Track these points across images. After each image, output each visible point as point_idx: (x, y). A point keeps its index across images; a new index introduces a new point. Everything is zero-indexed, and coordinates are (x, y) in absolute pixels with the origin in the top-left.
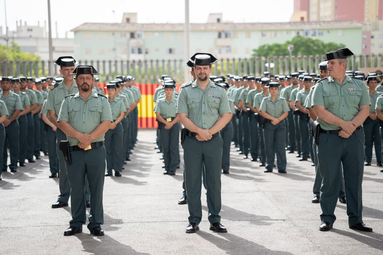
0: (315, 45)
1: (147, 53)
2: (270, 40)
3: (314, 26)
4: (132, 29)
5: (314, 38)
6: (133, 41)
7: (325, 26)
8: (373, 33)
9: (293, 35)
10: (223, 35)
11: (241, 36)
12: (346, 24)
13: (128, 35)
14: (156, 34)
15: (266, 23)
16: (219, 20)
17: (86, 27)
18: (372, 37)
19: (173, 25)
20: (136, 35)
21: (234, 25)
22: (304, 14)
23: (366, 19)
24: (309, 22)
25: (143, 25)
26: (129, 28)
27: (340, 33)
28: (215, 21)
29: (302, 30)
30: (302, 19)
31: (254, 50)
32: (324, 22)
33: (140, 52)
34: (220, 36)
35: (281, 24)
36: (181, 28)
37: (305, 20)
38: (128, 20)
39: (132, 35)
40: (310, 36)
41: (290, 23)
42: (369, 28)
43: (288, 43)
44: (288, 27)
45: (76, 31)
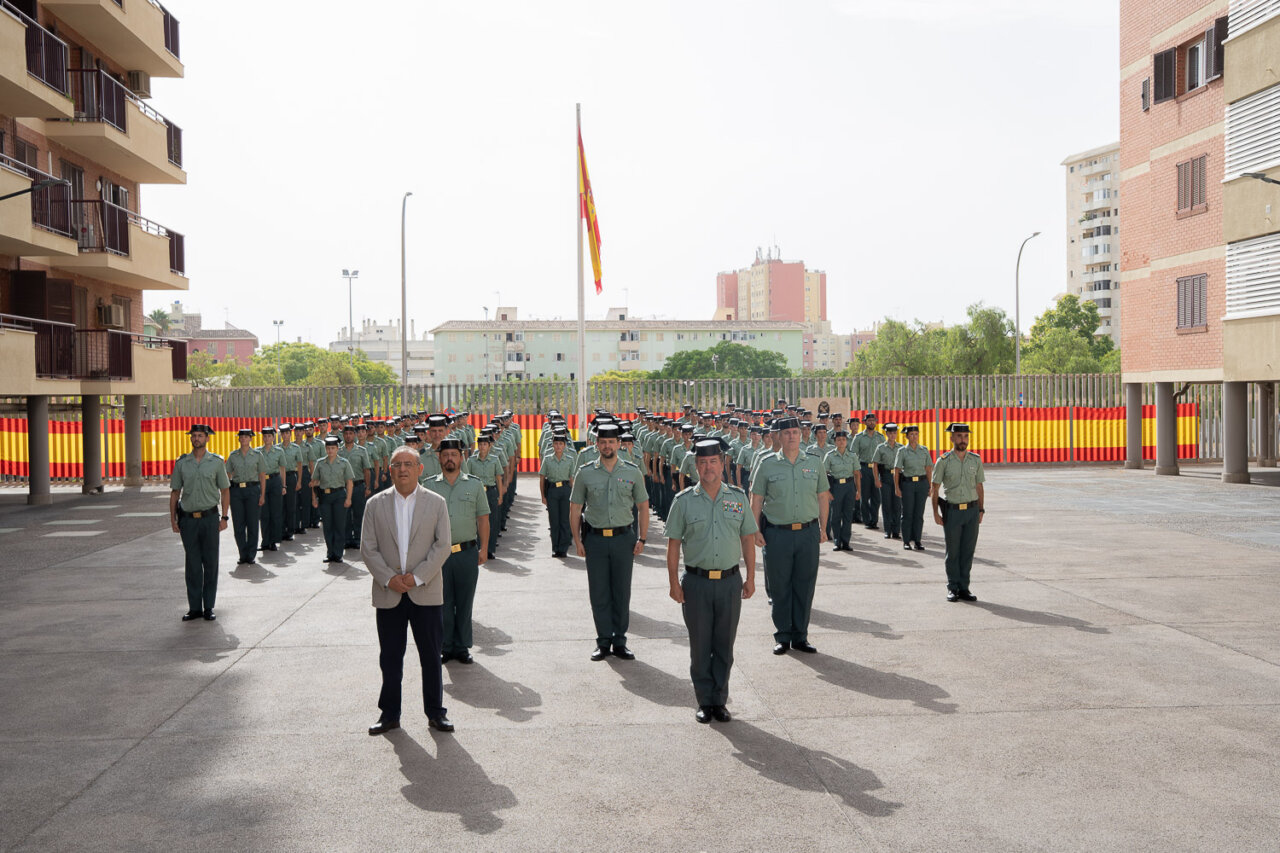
0: (746, 353)
1: (528, 360)
2: (689, 346)
3: (744, 327)
4: (510, 329)
5: (744, 343)
6: (510, 344)
7: (758, 327)
8: (815, 337)
9: (718, 338)
10: (628, 337)
11: (652, 338)
12: (783, 326)
13: (504, 337)
14: (541, 335)
15: (683, 322)
16: (622, 317)
17: (449, 328)
18: (815, 342)
19: (563, 323)
20: (514, 337)
21: (642, 324)
22: (731, 311)
23: (806, 319)
24: (737, 321)
25: (523, 322)
26: (506, 327)
27: (776, 336)
28: (618, 318)
29: (729, 331)
30: (729, 317)
31: (668, 359)
32: (756, 322)
33: (519, 358)
34: (623, 338)
35: (702, 323)
36: (572, 328)
37: (733, 319)
38: (504, 317)
39: (510, 337)
40: (738, 341)
41: (713, 322)
42: (810, 331)
43: (712, 350)
44: (711, 327)
45: (436, 332)
